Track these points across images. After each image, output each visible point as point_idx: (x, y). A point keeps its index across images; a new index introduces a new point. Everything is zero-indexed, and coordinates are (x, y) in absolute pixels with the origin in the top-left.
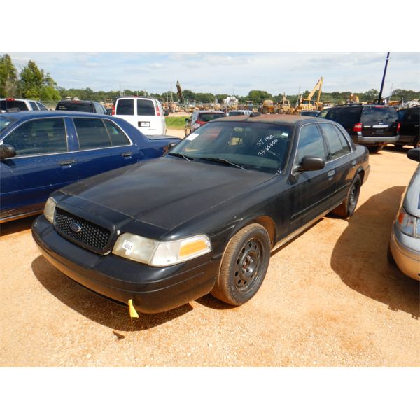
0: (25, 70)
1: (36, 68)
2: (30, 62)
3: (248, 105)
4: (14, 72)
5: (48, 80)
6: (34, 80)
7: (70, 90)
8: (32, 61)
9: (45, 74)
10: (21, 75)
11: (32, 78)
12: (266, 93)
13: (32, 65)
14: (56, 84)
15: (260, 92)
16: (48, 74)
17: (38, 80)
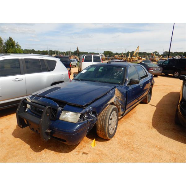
0: (7, 41)
1: (12, 40)
2: (10, 37)
3: (108, 57)
4: (2, 42)
5: (17, 45)
6: (11, 45)
7: (25, 50)
8: (11, 37)
9: (16, 43)
10: (5, 43)
11: (10, 44)
12: (111, 52)
13: (10, 39)
14: (21, 47)
15: (109, 52)
16: (17, 43)
17: (13, 45)
